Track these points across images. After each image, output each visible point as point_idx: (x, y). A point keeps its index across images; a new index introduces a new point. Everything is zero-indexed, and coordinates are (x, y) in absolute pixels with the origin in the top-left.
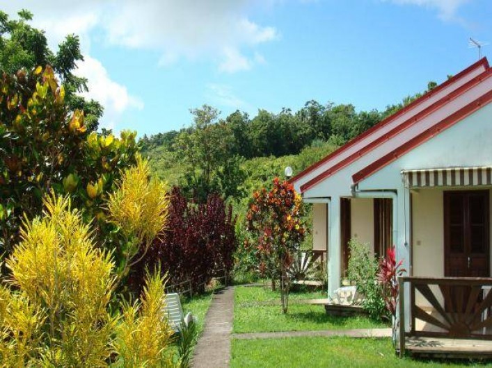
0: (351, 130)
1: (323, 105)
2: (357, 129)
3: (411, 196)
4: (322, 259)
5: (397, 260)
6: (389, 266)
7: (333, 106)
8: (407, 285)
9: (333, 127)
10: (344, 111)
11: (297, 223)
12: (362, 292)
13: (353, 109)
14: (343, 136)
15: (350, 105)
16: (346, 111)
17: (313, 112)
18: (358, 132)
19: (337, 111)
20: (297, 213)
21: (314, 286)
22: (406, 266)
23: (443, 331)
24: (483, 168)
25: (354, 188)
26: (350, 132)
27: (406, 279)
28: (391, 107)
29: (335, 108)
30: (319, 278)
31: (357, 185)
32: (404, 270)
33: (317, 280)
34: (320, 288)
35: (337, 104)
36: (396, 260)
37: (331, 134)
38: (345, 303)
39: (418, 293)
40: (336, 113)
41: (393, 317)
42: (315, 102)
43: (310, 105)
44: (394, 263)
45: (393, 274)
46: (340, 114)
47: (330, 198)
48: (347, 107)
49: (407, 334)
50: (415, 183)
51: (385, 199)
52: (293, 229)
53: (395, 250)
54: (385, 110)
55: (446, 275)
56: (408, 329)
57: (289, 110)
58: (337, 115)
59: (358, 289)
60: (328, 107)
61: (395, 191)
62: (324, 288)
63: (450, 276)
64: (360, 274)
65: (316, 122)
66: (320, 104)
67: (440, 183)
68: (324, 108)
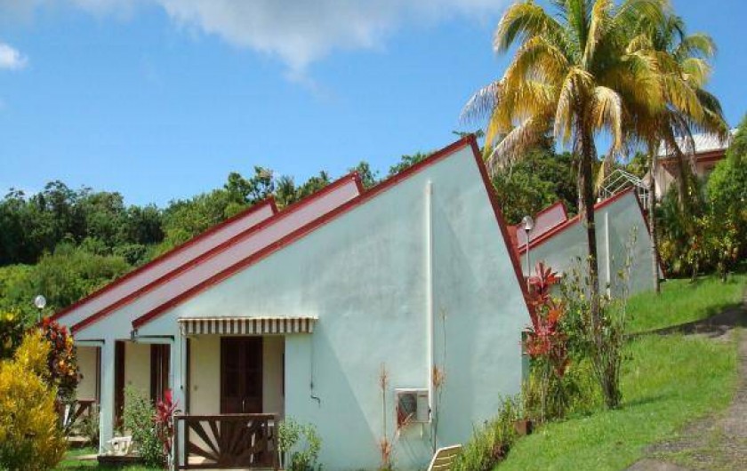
0: (116, 231)
1: (75, 191)
2: (125, 230)
3: (188, 341)
4: (90, 411)
5: (174, 401)
6: (166, 407)
7: (90, 192)
8: (182, 424)
9: (90, 225)
10: (107, 201)
11: (70, 368)
12: (138, 440)
13: (120, 200)
14: (104, 240)
15: (116, 194)
16: (110, 202)
17: (58, 199)
18: (126, 234)
19: (96, 200)
20: (69, 358)
21: (80, 443)
22: (182, 406)
23: (214, 462)
24: (250, 319)
25: (133, 333)
26: (114, 234)
27: (181, 418)
28: (176, 202)
29: (92, 196)
30: (85, 433)
31: (136, 330)
32: (180, 411)
33: (85, 435)
34: (87, 444)
35: (97, 191)
36: (172, 401)
37: (85, 235)
38: (120, 453)
39: (192, 431)
40: (94, 203)
41: (169, 456)
42: (61, 185)
43: (54, 188)
44: (170, 404)
45: (170, 414)
46: (101, 206)
47: (103, 341)
48: (111, 197)
49: (181, 467)
50: (191, 330)
51: (163, 345)
52: (67, 375)
53: (172, 392)
54: (168, 206)
55: (221, 412)
56: (182, 463)
57: (21, 193)
58: (95, 207)
59: (134, 437)
60: (82, 195)
61: (173, 337)
62: (95, 443)
63: (226, 413)
64: (136, 422)
65: (63, 215)
66: (70, 188)
67: (213, 331)
68: (75, 194)
